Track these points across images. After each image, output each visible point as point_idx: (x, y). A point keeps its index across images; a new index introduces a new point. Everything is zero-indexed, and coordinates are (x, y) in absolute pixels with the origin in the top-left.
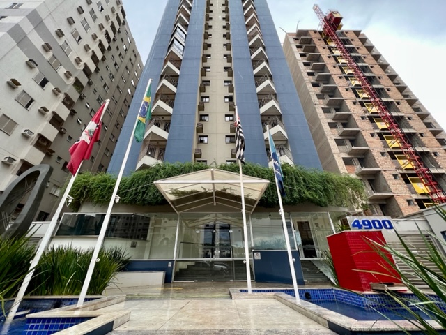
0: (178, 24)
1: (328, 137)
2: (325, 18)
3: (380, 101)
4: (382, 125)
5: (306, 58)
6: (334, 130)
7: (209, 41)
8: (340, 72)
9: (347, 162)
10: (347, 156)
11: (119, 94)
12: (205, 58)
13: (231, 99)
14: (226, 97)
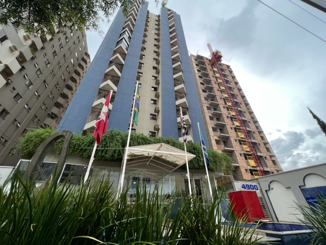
0: (127, 29)
1: (208, 125)
2: (213, 53)
3: (237, 109)
4: (237, 124)
5: (201, 73)
6: (212, 121)
7: (145, 46)
8: (218, 87)
9: (218, 142)
10: (218, 139)
11: (64, 61)
12: (142, 57)
13: (156, 89)
14: (152, 87)
